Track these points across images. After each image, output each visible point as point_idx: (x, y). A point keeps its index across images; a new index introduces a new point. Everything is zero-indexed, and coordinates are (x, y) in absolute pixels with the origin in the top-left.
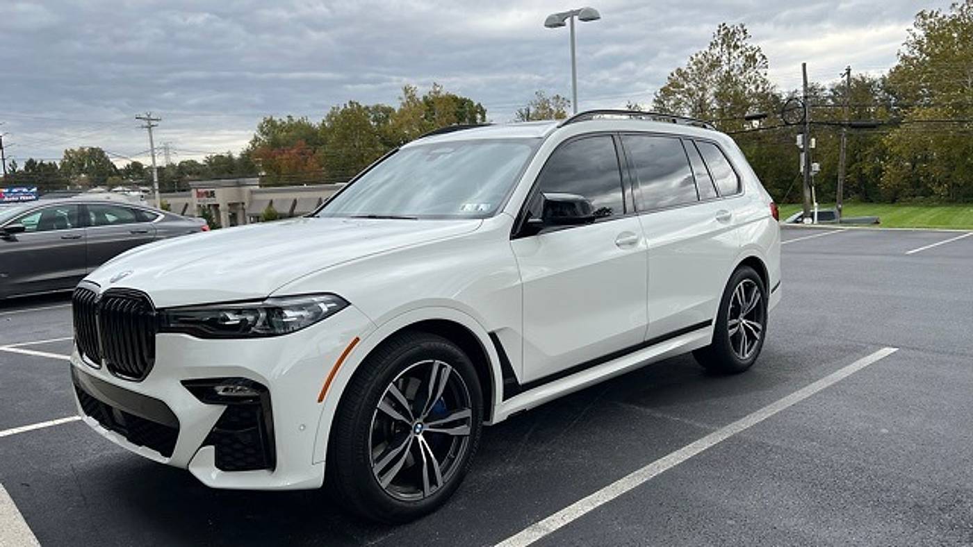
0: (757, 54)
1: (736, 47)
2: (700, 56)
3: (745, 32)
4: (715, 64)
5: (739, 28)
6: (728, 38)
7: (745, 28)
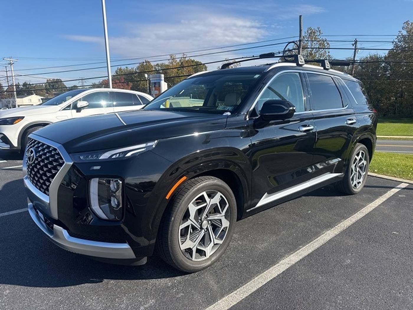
0: (325, 42)
6: (312, 34)
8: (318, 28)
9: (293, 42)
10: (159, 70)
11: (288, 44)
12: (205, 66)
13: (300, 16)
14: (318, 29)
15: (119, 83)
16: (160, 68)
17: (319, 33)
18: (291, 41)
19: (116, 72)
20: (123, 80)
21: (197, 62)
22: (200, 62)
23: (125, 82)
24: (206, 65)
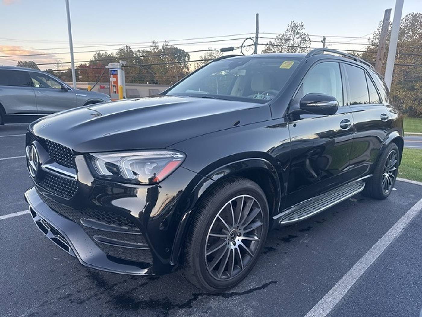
0: (307, 37)
1: (298, 33)
2: (281, 36)
3: (302, 26)
4: (287, 40)
5: (300, 24)
6: (295, 28)
7: (303, 24)
8: (302, 23)
9: (250, 38)
10: (140, 57)
11: (245, 40)
12: (188, 55)
13: (257, 15)
16: (141, 54)
18: (249, 37)
24: (189, 53)
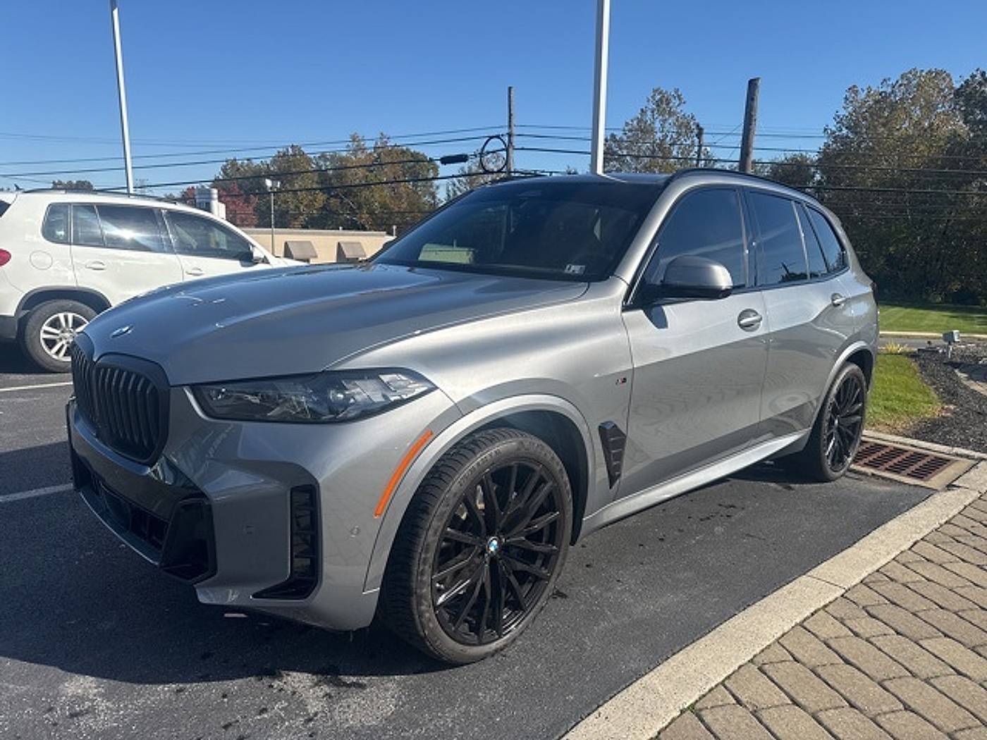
0: (692, 123)
8: (677, 91)
9: (498, 137)
10: (326, 170)
11: (488, 141)
14: (676, 93)
15: (226, 196)
16: (328, 163)
17: (678, 102)
18: (494, 135)
19: (224, 170)
20: (238, 190)
21: (414, 155)
22: (423, 155)
23: (241, 195)
